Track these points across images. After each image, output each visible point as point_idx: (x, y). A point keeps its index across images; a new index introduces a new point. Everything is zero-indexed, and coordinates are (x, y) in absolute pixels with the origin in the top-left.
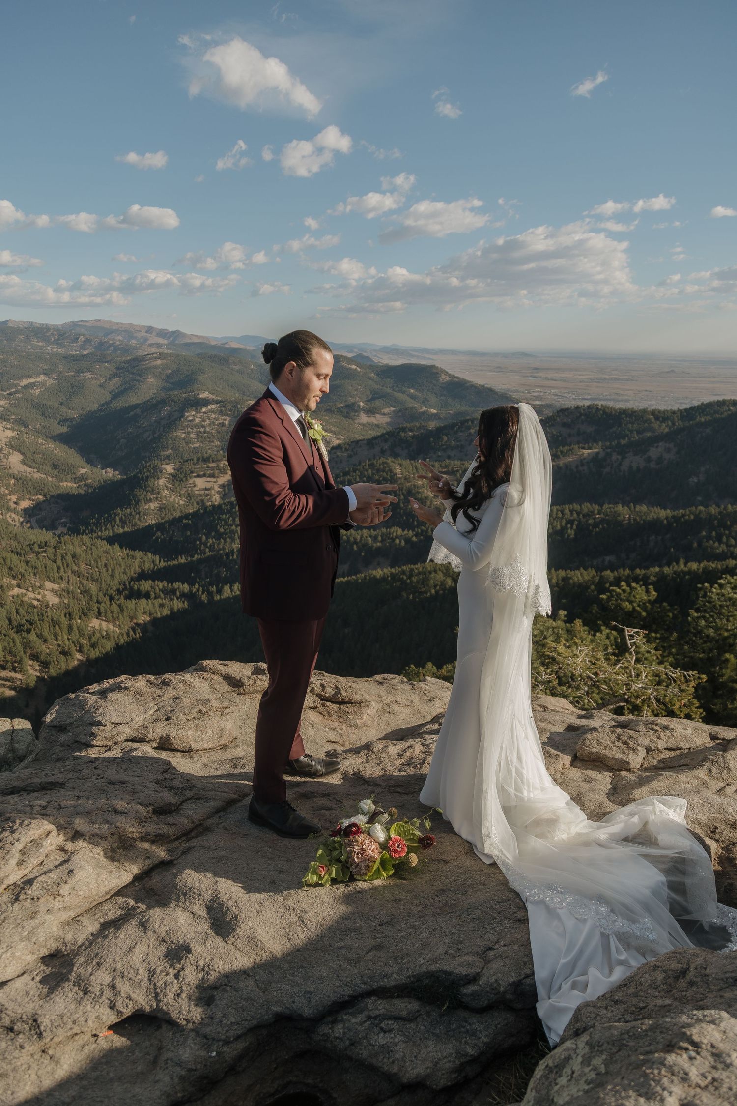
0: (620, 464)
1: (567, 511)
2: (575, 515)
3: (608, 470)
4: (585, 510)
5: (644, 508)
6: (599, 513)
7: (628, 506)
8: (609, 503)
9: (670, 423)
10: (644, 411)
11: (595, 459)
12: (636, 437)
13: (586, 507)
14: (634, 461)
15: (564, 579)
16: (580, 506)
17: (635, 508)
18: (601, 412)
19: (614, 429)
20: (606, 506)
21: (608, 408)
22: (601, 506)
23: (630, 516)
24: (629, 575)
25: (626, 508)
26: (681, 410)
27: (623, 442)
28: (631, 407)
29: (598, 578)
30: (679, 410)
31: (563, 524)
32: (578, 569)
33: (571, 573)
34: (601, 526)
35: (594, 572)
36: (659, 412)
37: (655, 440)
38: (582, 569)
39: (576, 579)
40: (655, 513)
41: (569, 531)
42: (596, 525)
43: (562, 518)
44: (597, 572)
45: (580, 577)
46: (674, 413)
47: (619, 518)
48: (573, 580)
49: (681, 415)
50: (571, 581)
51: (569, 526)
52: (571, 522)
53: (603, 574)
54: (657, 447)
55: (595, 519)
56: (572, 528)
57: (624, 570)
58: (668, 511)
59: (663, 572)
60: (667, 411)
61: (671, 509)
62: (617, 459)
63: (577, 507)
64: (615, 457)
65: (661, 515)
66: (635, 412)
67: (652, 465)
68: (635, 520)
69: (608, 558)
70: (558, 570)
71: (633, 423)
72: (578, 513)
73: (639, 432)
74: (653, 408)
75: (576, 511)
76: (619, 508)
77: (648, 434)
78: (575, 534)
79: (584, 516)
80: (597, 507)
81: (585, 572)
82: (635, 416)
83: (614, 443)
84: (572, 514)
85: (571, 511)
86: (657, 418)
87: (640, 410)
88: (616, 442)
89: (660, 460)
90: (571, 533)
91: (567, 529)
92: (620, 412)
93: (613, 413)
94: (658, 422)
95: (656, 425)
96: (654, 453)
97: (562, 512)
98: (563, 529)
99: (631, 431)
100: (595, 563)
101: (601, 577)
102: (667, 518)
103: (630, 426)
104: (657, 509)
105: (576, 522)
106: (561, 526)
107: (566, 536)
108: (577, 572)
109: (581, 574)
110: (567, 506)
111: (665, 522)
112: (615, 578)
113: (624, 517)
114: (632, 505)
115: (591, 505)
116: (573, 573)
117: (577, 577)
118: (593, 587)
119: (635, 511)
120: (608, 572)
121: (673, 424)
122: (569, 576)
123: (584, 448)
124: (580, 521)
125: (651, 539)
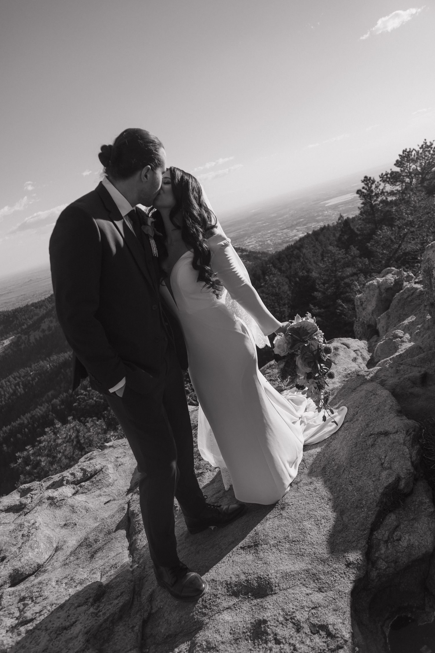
0: (29, 340)
1: (12, 379)
2: (18, 379)
3: (23, 346)
4: (23, 374)
5: (55, 357)
6: (31, 371)
7: (45, 360)
8: (34, 363)
9: (45, 307)
10: (27, 306)
11: (13, 344)
12: (30, 322)
13: (22, 371)
14: (35, 336)
15: (31, 418)
16: (19, 373)
17: (50, 359)
18: (2, 316)
19: (15, 322)
20: (33, 366)
21: (5, 312)
22: (30, 367)
23: (50, 365)
24: (67, 396)
25: (45, 362)
26: (47, 299)
27: (23, 327)
28: (18, 307)
29: (51, 406)
30: (46, 299)
31: (13, 387)
32: (37, 408)
33: (33, 413)
34: (37, 379)
35: (47, 405)
36: (36, 303)
37: (42, 318)
38: (38, 406)
39: (39, 414)
40: (62, 356)
41: (19, 390)
42: (33, 379)
43: (11, 384)
44: (48, 404)
45: (40, 412)
46: (44, 301)
47: (44, 369)
48: (37, 415)
49: (48, 300)
50: (36, 416)
51: (17, 387)
52: (18, 384)
53: (52, 403)
54: (45, 322)
55: (30, 375)
56: (20, 387)
57: (63, 395)
58: (69, 353)
59: (84, 385)
60: (40, 302)
61: (69, 351)
62: (26, 338)
63: (16, 374)
64: (23, 337)
65: (66, 356)
66: (22, 308)
67: (47, 333)
68: (53, 365)
69: (50, 394)
70: (25, 414)
71: (24, 315)
72: (19, 378)
73: (30, 319)
74: (31, 303)
75: (17, 377)
76: (41, 363)
77: (36, 318)
78: (24, 389)
79: (23, 377)
80: (28, 369)
81: (42, 408)
82: (24, 311)
83: (19, 330)
84: (16, 380)
85: (14, 378)
86: (36, 308)
87: (25, 307)
88: (20, 328)
89: (49, 328)
90: (21, 390)
91: (17, 389)
92: (13, 312)
93: (10, 314)
94: (38, 309)
95: (38, 311)
96: (44, 326)
97: (9, 381)
98: (15, 392)
99: (26, 320)
100: (44, 399)
101: (52, 405)
102: (70, 357)
103: (23, 317)
104: (62, 354)
105: (21, 383)
106: (12, 389)
107: (19, 394)
108: (37, 410)
109: (40, 409)
110: (10, 377)
111: (70, 359)
112: (60, 401)
113: (47, 367)
114: (48, 358)
115: (24, 369)
116: (35, 411)
117: (39, 412)
118: (50, 413)
119: (51, 361)
120: (55, 400)
121: (47, 307)
122: (33, 414)
123: (2, 340)
124: (23, 382)
125: (67, 371)
